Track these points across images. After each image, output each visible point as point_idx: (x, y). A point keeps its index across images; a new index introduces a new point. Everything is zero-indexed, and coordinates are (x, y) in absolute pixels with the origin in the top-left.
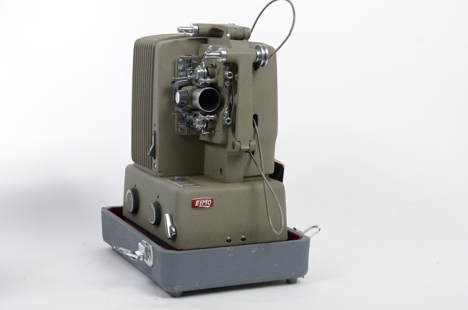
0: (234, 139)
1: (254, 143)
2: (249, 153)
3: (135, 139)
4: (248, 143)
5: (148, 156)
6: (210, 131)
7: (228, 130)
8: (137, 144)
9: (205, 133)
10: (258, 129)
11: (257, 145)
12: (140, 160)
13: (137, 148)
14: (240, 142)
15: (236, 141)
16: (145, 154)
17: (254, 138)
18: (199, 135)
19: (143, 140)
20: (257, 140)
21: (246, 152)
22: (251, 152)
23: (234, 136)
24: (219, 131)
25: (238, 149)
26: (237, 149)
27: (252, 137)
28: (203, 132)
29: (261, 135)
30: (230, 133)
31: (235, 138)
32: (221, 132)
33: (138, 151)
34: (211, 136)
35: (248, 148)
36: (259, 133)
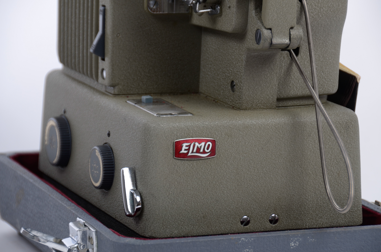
0: (261, 25)
1: (298, 32)
2: (289, 51)
3: (64, 20)
4: (288, 32)
5: (91, 54)
6: (213, 7)
7: (248, 6)
8: (68, 30)
9: (203, 11)
10: (307, 4)
11: (304, 35)
12: (75, 62)
13: (69, 38)
14: (270, 29)
15: (262, 27)
16: (85, 51)
17: (298, 22)
18: (191, 14)
19: (81, 21)
20: (305, 26)
21: (283, 50)
22: (293, 50)
23: (260, 19)
24: (229, 7)
25: (267, 44)
26: (264, 44)
27: (295, 20)
28: (199, 10)
29: (313, 17)
30: (252, 12)
31: (262, 22)
32: (234, 10)
33: (71, 44)
34: (214, 17)
35: (287, 41)
36: (309, 12)
